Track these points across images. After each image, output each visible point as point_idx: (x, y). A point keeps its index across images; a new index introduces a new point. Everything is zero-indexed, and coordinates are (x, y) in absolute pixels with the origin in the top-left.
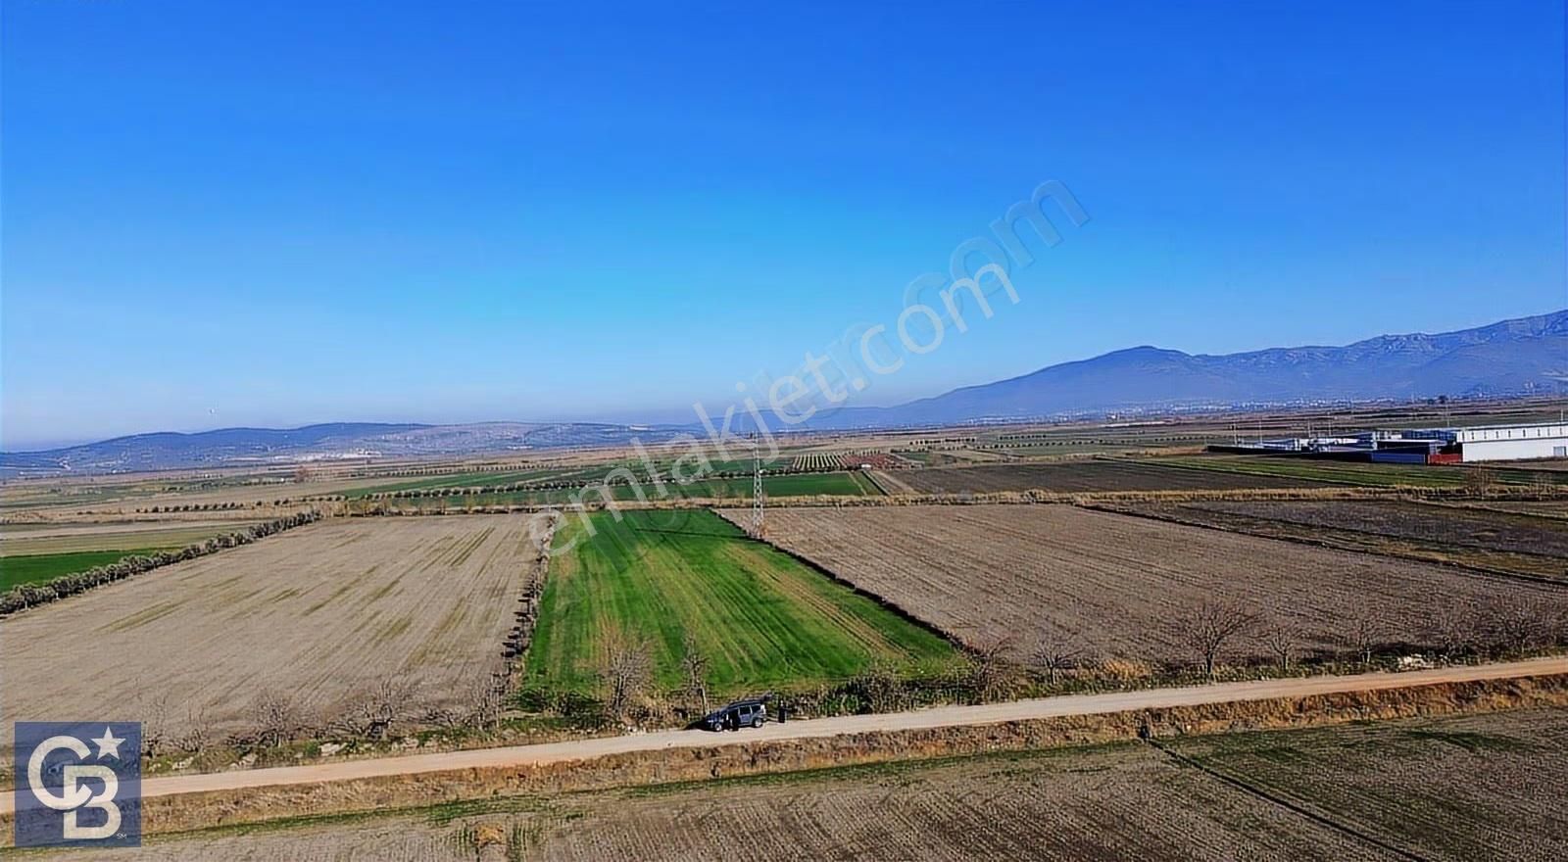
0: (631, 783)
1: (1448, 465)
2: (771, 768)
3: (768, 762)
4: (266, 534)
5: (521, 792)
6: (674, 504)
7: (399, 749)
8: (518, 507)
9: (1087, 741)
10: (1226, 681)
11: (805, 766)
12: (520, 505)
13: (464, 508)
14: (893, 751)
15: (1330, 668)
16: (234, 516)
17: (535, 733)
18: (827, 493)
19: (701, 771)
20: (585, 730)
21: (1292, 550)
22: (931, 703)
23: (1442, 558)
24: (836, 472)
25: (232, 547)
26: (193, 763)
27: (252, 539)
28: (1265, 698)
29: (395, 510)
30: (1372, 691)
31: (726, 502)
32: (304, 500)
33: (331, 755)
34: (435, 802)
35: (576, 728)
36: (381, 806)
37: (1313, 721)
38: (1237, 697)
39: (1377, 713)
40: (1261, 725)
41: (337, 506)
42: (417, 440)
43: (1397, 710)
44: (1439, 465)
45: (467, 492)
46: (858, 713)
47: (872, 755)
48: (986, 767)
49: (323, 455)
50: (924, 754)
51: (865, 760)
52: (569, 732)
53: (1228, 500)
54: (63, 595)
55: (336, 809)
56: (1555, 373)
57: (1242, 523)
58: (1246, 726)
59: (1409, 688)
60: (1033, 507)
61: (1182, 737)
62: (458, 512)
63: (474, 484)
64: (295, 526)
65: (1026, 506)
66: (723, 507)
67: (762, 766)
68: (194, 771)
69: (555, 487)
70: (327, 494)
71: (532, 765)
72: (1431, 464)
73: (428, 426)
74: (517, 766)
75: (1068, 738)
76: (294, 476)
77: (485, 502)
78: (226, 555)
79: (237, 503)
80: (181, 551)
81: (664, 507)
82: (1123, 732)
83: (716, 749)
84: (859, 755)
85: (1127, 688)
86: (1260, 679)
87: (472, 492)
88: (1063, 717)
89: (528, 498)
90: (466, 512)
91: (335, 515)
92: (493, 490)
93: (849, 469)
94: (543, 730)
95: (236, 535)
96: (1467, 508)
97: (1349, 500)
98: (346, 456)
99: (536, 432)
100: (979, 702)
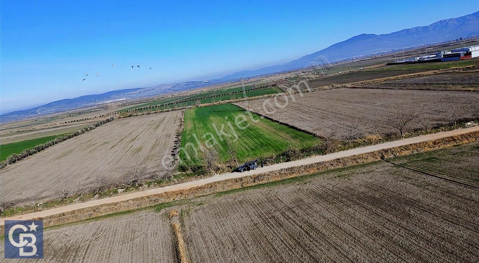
0: (216, 192)
1: (467, 59)
2: (260, 182)
3: (259, 181)
4: (99, 126)
5: (182, 198)
6: (219, 103)
7: (142, 188)
8: (172, 109)
9: (364, 163)
10: (408, 138)
11: (271, 181)
12: (173, 108)
13: (156, 111)
14: (300, 173)
15: (442, 129)
16: (89, 122)
17: (184, 179)
18: (267, 94)
19: (238, 186)
20: (200, 176)
21: (421, 92)
22: (310, 156)
23: (472, 89)
24: (268, 87)
25: (89, 131)
26: (79, 199)
27: (95, 128)
28: (422, 141)
29: (136, 114)
30: (458, 135)
31: (235, 100)
32: (108, 115)
33: (121, 192)
34: (155, 204)
35: (197, 176)
36: (138, 207)
37: (440, 147)
38: (412, 143)
39: (462, 142)
40: (422, 150)
41: (118, 115)
42: (140, 93)
43: (468, 140)
44: (464, 60)
45: (156, 106)
46: (286, 161)
47: (293, 175)
48: (331, 175)
49: (112, 101)
50: (310, 173)
51: (291, 177)
52: (195, 177)
53: (397, 80)
54: (39, 151)
55: (125, 210)
57: (403, 86)
58: (418, 151)
59: (471, 133)
60: (334, 90)
61: (396, 157)
62: (154, 113)
63: (158, 104)
64: (107, 122)
65: (331, 90)
66: (235, 102)
67: (257, 182)
68: (80, 202)
69: (183, 102)
70: (114, 112)
71: (184, 189)
72: (462, 60)
73: (143, 88)
74: (179, 190)
75: (357, 162)
76: (104, 108)
77: (162, 109)
78: (87, 133)
79: (89, 118)
80: (73, 134)
81: (217, 104)
82: (376, 158)
83: (242, 178)
84: (288, 175)
85: (374, 144)
86: (419, 135)
87: (158, 106)
88: (355, 155)
89: (175, 106)
90: (157, 113)
91: (118, 118)
92: (164, 105)
93: (273, 86)
94: (187, 178)
95: (89, 127)
96: (477, 71)
97: (437, 74)
98: (119, 100)
99: (175, 86)
100: (325, 154)
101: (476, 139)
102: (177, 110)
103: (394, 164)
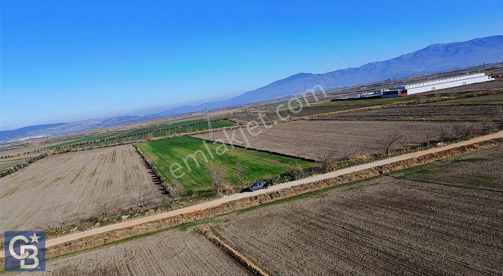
0: (236, 210)
1: (404, 96)
2: (278, 199)
3: (276, 197)
4: (32, 163)
5: (203, 218)
6: (174, 136)
7: (148, 214)
8: (119, 143)
9: (367, 177)
10: (393, 157)
11: (288, 197)
13: (100, 146)
14: (312, 188)
15: (419, 149)
16: (13, 159)
17: (192, 202)
18: (223, 127)
19: (256, 203)
20: (208, 198)
21: (376, 122)
22: (312, 175)
23: (424, 119)
24: (220, 121)
25: (22, 168)
26: (77, 229)
27: (28, 165)
28: (409, 159)
29: (74, 150)
30: (436, 153)
31: (191, 133)
33: (125, 219)
34: (176, 225)
35: (205, 198)
36: (158, 229)
37: (426, 162)
38: (401, 160)
39: (442, 158)
40: (412, 165)
41: (52, 151)
42: (63, 129)
43: (446, 156)
44: (402, 96)
46: (290, 181)
47: (306, 190)
48: (342, 188)
49: (28, 138)
50: (321, 188)
51: (305, 192)
52: (203, 199)
53: (350, 113)
55: (144, 232)
56: (417, 69)
57: (359, 118)
58: (408, 166)
59: (445, 151)
60: (292, 122)
61: (392, 172)
62: (98, 148)
63: (97, 139)
64: (40, 159)
65: (290, 122)
66: (192, 135)
67: (275, 199)
68: (79, 231)
69: (126, 136)
70: (43, 149)
71: (200, 211)
72: (400, 97)
73: (66, 124)
74: (195, 211)
75: (361, 177)
76: (24, 145)
77: (107, 143)
78: (22, 171)
79: (10, 155)
80: (7, 171)
81: (172, 137)
82: (376, 173)
83: (256, 196)
84: (303, 191)
85: (366, 163)
86: (402, 155)
87: (97, 142)
88: (355, 172)
89: (123, 140)
91: (52, 154)
92: (104, 140)
93: (224, 119)
94: (195, 200)
95: (22, 164)
96: (419, 106)
97: (384, 108)
98: (37, 137)
99: (106, 121)
100: (325, 173)
101: (452, 155)
102: (127, 144)
103: (394, 177)
